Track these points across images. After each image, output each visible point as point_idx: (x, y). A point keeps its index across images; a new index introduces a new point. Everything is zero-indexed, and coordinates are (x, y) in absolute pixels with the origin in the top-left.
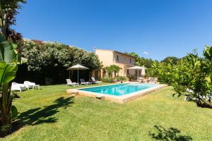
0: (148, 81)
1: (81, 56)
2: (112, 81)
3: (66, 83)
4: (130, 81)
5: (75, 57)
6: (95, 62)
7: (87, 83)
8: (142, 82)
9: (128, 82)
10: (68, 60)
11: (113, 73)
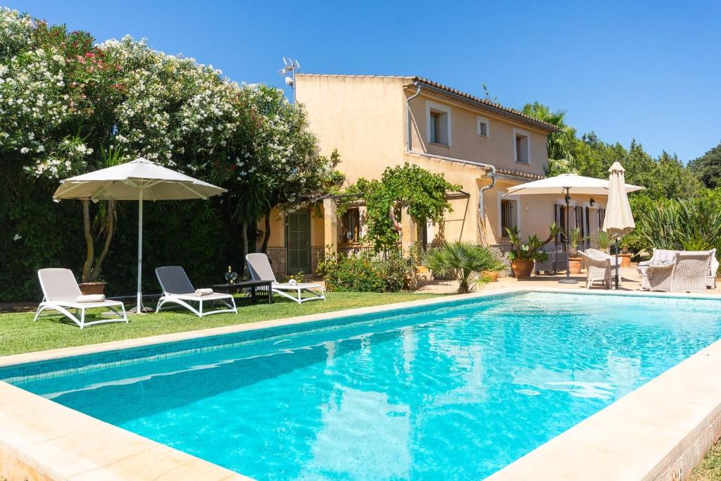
0: (657, 276)
1: (173, 106)
2: (397, 283)
3: (33, 297)
4: (524, 276)
5: (126, 111)
6: (279, 153)
7: (203, 294)
8: (611, 282)
9: (508, 285)
10: (70, 128)
11: (406, 224)
